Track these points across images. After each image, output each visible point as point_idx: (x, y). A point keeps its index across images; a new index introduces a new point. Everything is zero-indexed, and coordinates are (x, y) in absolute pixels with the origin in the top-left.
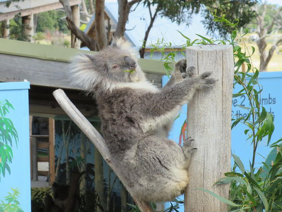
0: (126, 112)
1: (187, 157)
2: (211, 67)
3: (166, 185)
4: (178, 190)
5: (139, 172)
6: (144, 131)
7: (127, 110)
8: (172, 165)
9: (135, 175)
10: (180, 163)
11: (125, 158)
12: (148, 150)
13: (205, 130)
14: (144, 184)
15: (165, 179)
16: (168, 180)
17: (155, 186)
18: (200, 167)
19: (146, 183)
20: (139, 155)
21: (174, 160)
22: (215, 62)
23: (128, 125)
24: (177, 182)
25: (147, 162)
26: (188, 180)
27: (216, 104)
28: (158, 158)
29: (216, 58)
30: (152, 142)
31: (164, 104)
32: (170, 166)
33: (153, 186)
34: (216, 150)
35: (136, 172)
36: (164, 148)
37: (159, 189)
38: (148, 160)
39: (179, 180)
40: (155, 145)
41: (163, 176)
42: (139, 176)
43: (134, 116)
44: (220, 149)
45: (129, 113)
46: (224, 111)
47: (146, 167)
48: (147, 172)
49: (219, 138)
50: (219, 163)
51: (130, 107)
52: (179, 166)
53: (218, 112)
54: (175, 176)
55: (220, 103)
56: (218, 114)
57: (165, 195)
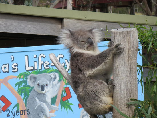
0: (79, 66)
1: (111, 90)
2: (121, 41)
3: (99, 106)
4: (106, 109)
5: (85, 99)
6: (86, 76)
7: (79, 64)
8: (101, 95)
9: (84, 101)
10: (107, 94)
11: (78, 92)
12: (88, 87)
13: (119, 75)
14: (88, 105)
15: (98, 103)
16: (100, 103)
17: (94, 106)
18: (117, 96)
19: (89, 105)
20: (84, 90)
21: (102, 92)
22: (123, 38)
23: (78, 73)
24: (106, 104)
25: (88, 94)
26: (112, 103)
27: (125, 61)
28: (94, 91)
29: (124, 36)
30: (90, 82)
31: (96, 62)
32: (100, 95)
33: (93, 107)
34: (125, 86)
35: (84, 99)
36: (97, 86)
37: (96, 108)
38: (88, 92)
39: (106, 103)
40: (92, 84)
41: (97, 101)
42: (86, 101)
43: (82, 68)
44: (128, 86)
45: (80, 66)
46: (130, 65)
47: (88, 96)
48: (89, 99)
49: (127, 80)
50: (127, 93)
51: (80, 63)
52: (106, 95)
53: (126, 66)
54: (104, 101)
55: (127, 61)
56: (126, 67)
57: (100, 111)
